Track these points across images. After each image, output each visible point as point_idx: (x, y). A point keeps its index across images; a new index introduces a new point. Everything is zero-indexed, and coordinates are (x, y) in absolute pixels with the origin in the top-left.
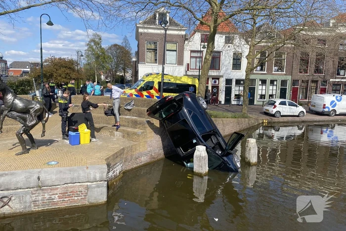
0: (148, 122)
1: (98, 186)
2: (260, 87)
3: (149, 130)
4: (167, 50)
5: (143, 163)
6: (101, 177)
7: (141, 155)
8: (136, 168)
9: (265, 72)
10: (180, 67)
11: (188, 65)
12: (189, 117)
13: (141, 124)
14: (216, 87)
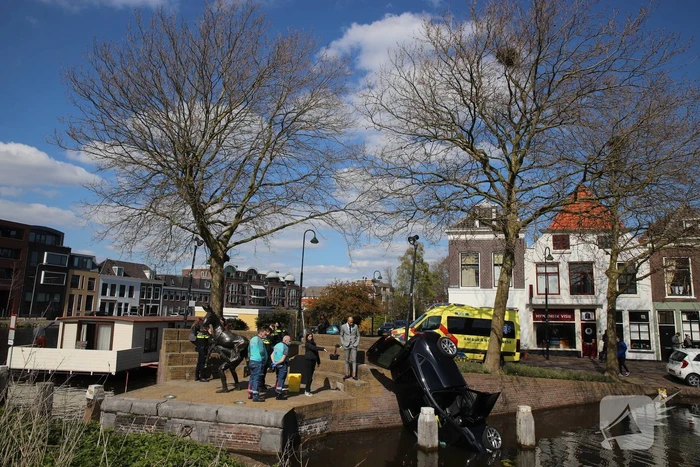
0: (374, 372)
1: (272, 433)
2: (687, 327)
3: (374, 381)
4: (495, 265)
5: (362, 427)
6: (276, 423)
7: (360, 416)
8: (349, 432)
9: (693, 297)
10: (519, 291)
11: (531, 287)
12: (419, 365)
13: (366, 373)
14: (590, 326)
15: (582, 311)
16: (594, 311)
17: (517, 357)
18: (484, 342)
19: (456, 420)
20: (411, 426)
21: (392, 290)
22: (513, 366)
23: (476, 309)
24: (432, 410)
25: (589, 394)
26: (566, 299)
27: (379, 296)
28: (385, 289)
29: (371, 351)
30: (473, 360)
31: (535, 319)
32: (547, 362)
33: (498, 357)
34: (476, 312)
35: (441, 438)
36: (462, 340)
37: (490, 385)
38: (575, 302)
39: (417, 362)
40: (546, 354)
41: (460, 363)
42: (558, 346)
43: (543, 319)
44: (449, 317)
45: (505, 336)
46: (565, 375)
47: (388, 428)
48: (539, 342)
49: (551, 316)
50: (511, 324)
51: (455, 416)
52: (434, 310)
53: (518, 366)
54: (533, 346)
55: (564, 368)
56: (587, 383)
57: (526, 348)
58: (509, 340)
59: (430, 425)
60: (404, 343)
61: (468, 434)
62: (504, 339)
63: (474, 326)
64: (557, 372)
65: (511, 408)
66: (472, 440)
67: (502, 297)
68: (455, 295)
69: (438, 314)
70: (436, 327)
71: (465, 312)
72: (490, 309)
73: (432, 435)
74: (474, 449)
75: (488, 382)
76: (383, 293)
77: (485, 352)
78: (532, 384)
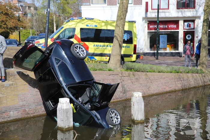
0: (20, 74)
7: (10, 109)
10: (138, 7)
11: (147, 3)
12: (56, 66)
13: (13, 75)
14: (190, 33)
15: (185, 21)
16: (193, 21)
17: (134, 58)
18: (109, 48)
19: (86, 106)
20: (52, 114)
21: (36, 9)
22: (131, 64)
23: (103, 22)
24: (68, 100)
25: (185, 83)
26: (173, 13)
27: (25, 14)
28: (29, 7)
29: (16, 56)
30: (100, 62)
31: (149, 28)
32: (157, 61)
33: (119, 58)
34: (103, 24)
35: (75, 120)
36: (92, 47)
37: (113, 80)
38: (180, 15)
39: (55, 64)
40: (156, 55)
41: (90, 64)
42: (165, 49)
43: (155, 29)
44: (81, 29)
45: (124, 42)
46: (169, 69)
47: (34, 117)
48: (151, 47)
49: (162, 26)
50: (129, 33)
51: (86, 103)
52: (69, 23)
53: (134, 64)
54: (147, 50)
55: (168, 65)
56: (184, 74)
57: (141, 52)
58: (128, 45)
59: (67, 111)
60: (44, 49)
61: (96, 116)
62: (124, 45)
63: (102, 35)
64: (163, 68)
65: (128, 96)
66: (98, 120)
67: (123, 11)
68: (86, 11)
69: (73, 27)
70: (71, 37)
71: (95, 24)
72: (114, 22)
73: (68, 118)
74: (100, 126)
75: (111, 77)
76: (28, 11)
77: (109, 56)
78: (144, 77)
